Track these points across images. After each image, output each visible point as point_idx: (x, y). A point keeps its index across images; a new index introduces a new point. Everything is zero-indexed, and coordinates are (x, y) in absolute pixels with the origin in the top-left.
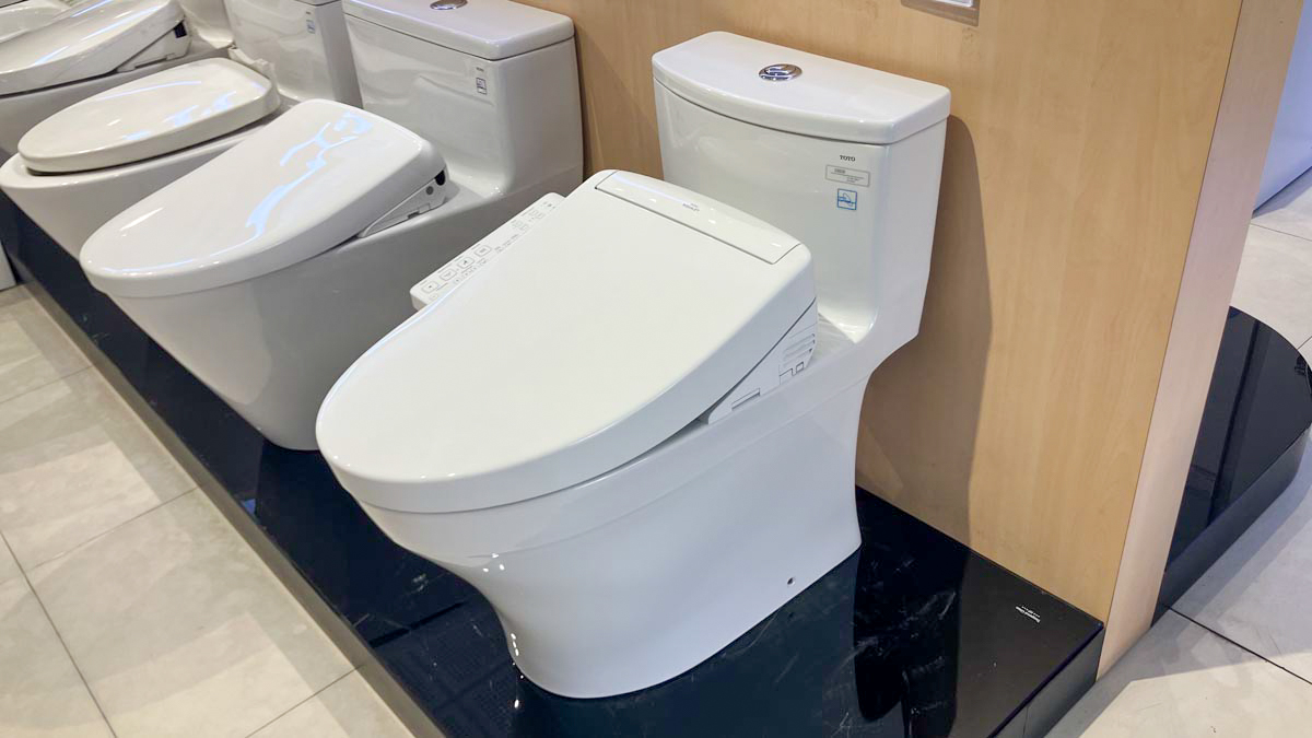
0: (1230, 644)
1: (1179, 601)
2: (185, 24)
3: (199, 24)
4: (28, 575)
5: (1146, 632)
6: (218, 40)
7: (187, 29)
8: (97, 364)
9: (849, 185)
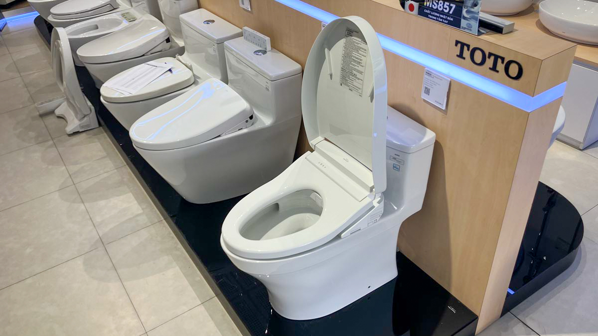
0: (528, 328)
1: (514, 309)
4: (106, 246)
5: (498, 319)
7: (170, 40)
8: (128, 164)
9: (397, 164)
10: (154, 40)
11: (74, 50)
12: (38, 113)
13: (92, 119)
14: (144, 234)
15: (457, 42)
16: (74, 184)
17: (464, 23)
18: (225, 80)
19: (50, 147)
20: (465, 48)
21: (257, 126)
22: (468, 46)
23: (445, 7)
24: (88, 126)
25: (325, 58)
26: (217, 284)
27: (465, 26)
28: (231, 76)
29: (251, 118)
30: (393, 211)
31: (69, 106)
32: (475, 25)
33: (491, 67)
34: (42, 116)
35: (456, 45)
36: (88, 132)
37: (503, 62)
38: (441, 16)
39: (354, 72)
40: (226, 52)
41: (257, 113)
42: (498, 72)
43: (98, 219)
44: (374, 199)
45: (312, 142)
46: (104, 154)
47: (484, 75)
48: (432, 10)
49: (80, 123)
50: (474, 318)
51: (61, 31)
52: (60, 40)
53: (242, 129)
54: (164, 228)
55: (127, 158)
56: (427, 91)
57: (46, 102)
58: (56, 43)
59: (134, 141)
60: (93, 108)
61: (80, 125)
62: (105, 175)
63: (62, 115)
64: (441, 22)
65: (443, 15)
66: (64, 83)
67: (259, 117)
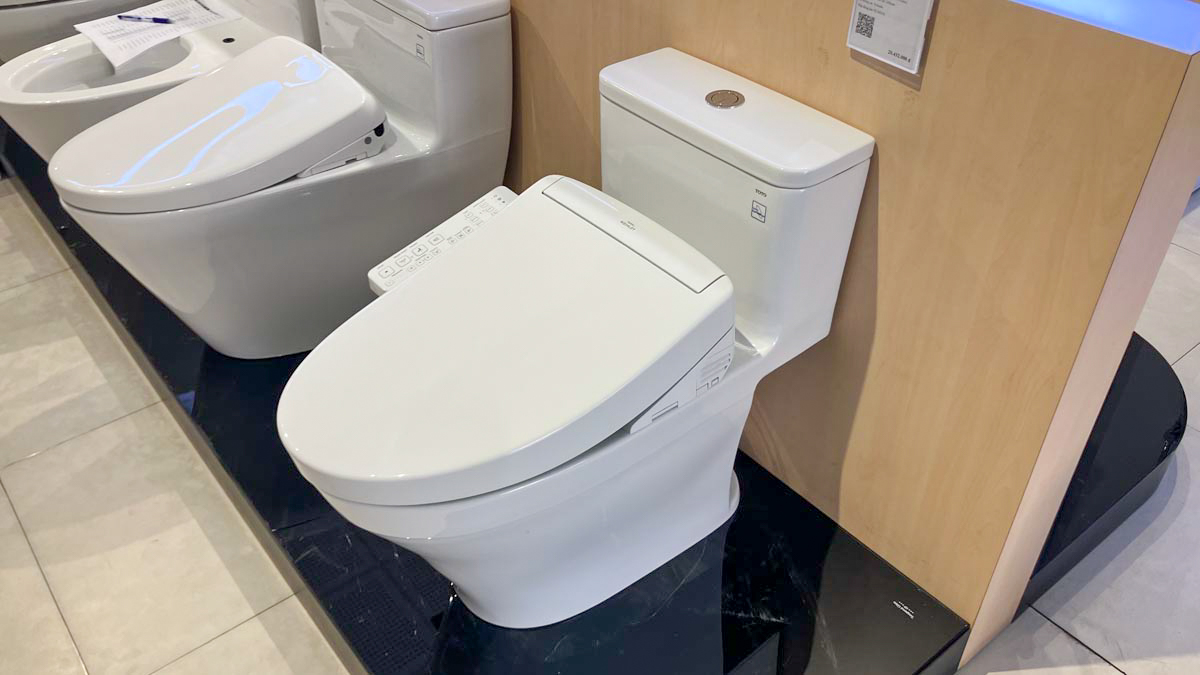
0: (1080, 646)
1: (1039, 600)
5: (1007, 627)
14: (108, 438)
21: (395, 155)
26: (293, 562)
29: (379, 131)
41: (393, 123)
50: (964, 629)
53: (355, 160)
54: (162, 422)
56: (866, 26)
59: (62, 189)
62: (11, 293)
67: (400, 133)
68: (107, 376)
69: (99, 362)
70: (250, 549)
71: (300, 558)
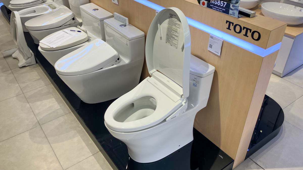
0: (258, 165)
1: (251, 156)
2: (74, 18)
3: (77, 17)
4: (41, 126)
5: (243, 161)
6: (80, 21)
7: (75, 19)
8: (52, 83)
9: (195, 83)
10: (66, 19)
11: (23, 23)
12: (3, 56)
13: (32, 59)
14: (62, 119)
15: (227, 22)
16: (23, 93)
17: (231, 12)
18: (104, 39)
19: (10, 74)
20: (231, 24)
21: (121, 64)
22: (233, 24)
23: (221, 3)
24: (30, 63)
25: (158, 29)
26: (100, 144)
27: (232, 14)
28: (107, 38)
29: (118, 59)
30: (192, 107)
31: (20, 53)
32: (237, 13)
33: (245, 34)
34: (5, 57)
35: (227, 23)
36: (30, 66)
37: (250, 32)
38: (219, 8)
39: (173, 36)
40: (105, 25)
41: (121, 57)
42: (248, 36)
43: (37, 112)
44: (183, 101)
45: (150, 72)
46: (40, 77)
47: (240, 38)
48: (214, 5)
49: (26, 61)
50: (233, 161)
51: (16, 13)
52: (15, 17)
53: (113, 65)
54: (72, 116)
55: (52, 80)
56: (211, 46)
57: (7, 50)
58: (13, 19)
59: (57, 71)
60: (33, 54)
61: (26, 62)
62: (40, 89)
63: (16, 57)
64: (219, 11)
65: (220, 7)
66: (18, 40)
67: (122, 59)
68: (60, 106)
69: (59, 103)
70: (91, 142)
71: (102, 144)
